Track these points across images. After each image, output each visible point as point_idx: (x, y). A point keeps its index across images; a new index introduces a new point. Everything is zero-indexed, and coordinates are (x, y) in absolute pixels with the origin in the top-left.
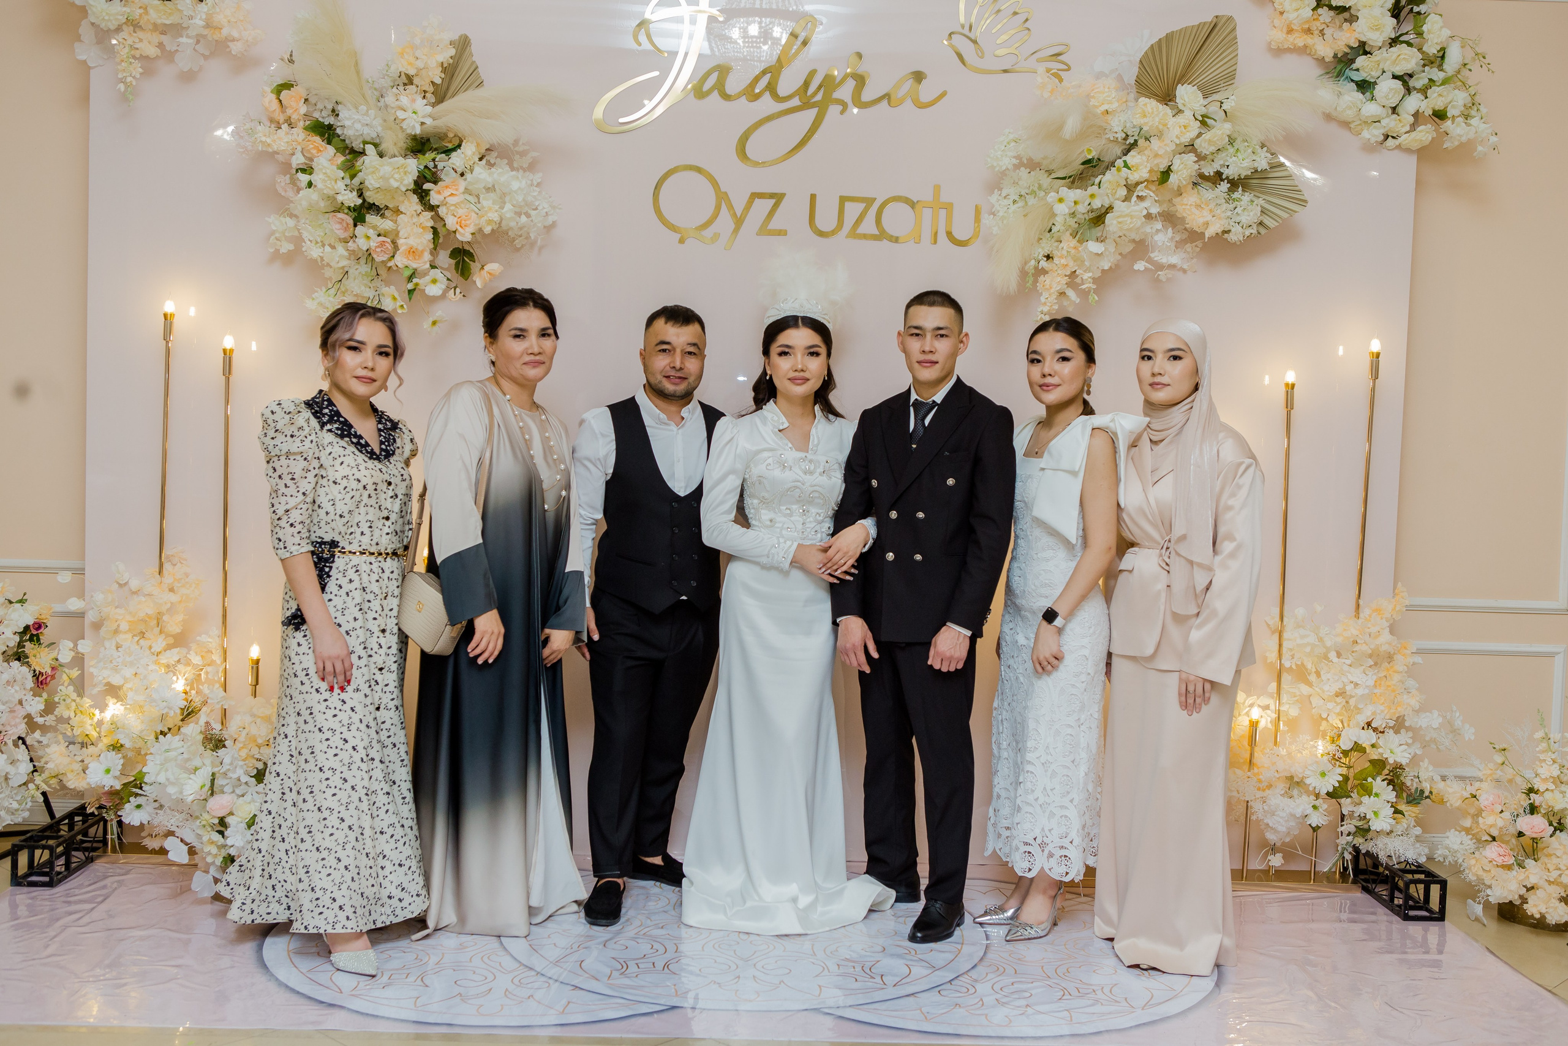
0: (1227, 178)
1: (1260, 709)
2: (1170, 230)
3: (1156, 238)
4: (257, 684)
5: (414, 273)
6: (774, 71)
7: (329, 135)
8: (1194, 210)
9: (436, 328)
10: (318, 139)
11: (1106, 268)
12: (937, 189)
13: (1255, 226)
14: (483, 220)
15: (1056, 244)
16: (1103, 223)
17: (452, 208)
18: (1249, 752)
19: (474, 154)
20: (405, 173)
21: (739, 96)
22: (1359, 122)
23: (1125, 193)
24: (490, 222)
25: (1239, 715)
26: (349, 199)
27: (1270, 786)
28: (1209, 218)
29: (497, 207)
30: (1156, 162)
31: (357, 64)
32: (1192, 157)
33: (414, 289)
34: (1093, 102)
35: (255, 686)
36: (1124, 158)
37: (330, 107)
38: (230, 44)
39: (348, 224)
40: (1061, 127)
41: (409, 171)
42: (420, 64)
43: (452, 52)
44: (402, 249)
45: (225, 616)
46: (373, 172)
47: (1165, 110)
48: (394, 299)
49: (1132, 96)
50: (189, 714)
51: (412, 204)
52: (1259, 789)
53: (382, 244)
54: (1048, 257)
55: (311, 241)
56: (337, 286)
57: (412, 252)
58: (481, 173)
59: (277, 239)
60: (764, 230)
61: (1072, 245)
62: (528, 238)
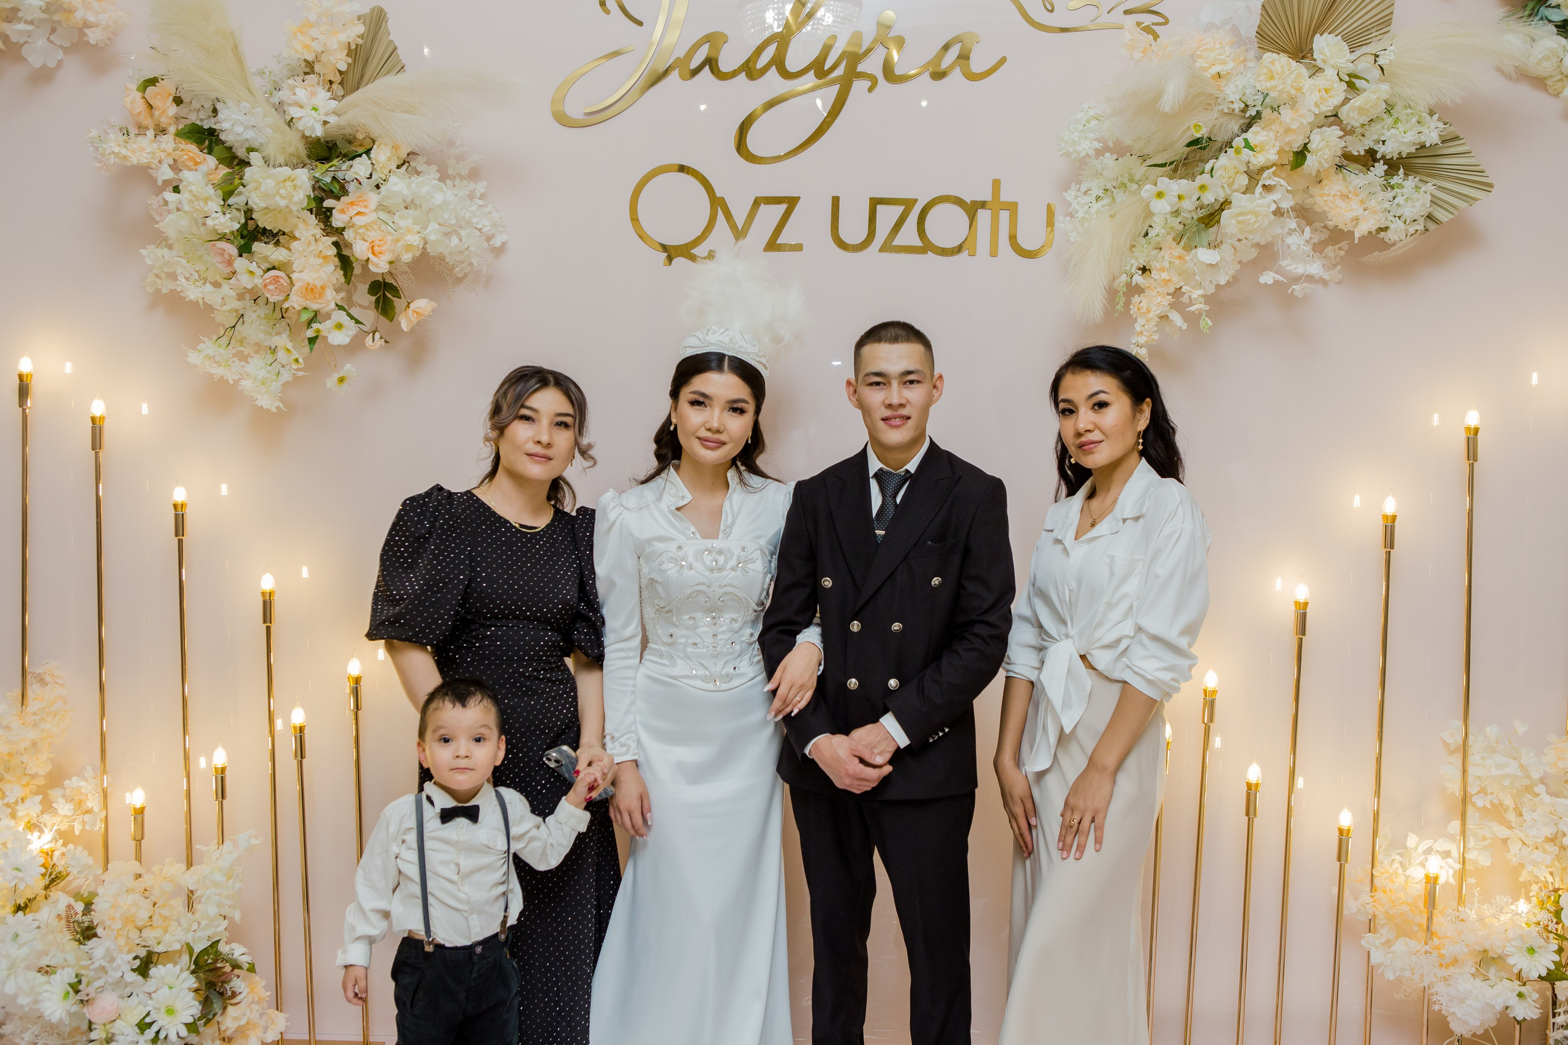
0: (1383, 157)
1: (1439, 857)
2: (1307, 229)
3: (1289, 240)
4: (143, 838)
5: (315, 316)
6: (782, 40)
7: (211, 142)
8: (1339, 202)
9: (345, 385)
10: (193, 148)
11: (1223, 282)
12: (996, 184)
13: (1422, 220)
14: (400, 244)
15: (1155, 252)
16: (1218, 222)
17: (360, 231)
18: (1425, 916)
19: (389, 159)
20: (295, 186)
21: (734, 74)
22: (1560, 77)
23: (1246, 182)
24: (409, 247)
25: (1410, 863)
26: (221, 224)
27: (1455, 961)
28: (1359, 212)
29: (418, 228)
30: (1287, 140)
31: (236, 48)
32: (1336, 131)
33: (317, 337)
34: (1200, 63)
35: (140, 841)
36: (1244, 135)
37: (208, 106)
38: (87, 31)
39: (230, 256)
40: (1158, 97)
41: (299, 184)
42: (317, 47)
43: (361, 29)
44: (297, 285)
45: (103, 751)
46: (257, 188)
47: (1298, 69)
48: (288, 350)
49: (1252, 53)
50: (53, 881)
51: (309, 228)
52: (1441, 965)
53: (276, 279)
54: (1144, 270)
55: (187, 279)
56: (229, 333)
57: (311, 291)
58: (398, 185)
59: (158, 276)
60: (772, 245)
61: (1176, 254)
62: (471, 264)
